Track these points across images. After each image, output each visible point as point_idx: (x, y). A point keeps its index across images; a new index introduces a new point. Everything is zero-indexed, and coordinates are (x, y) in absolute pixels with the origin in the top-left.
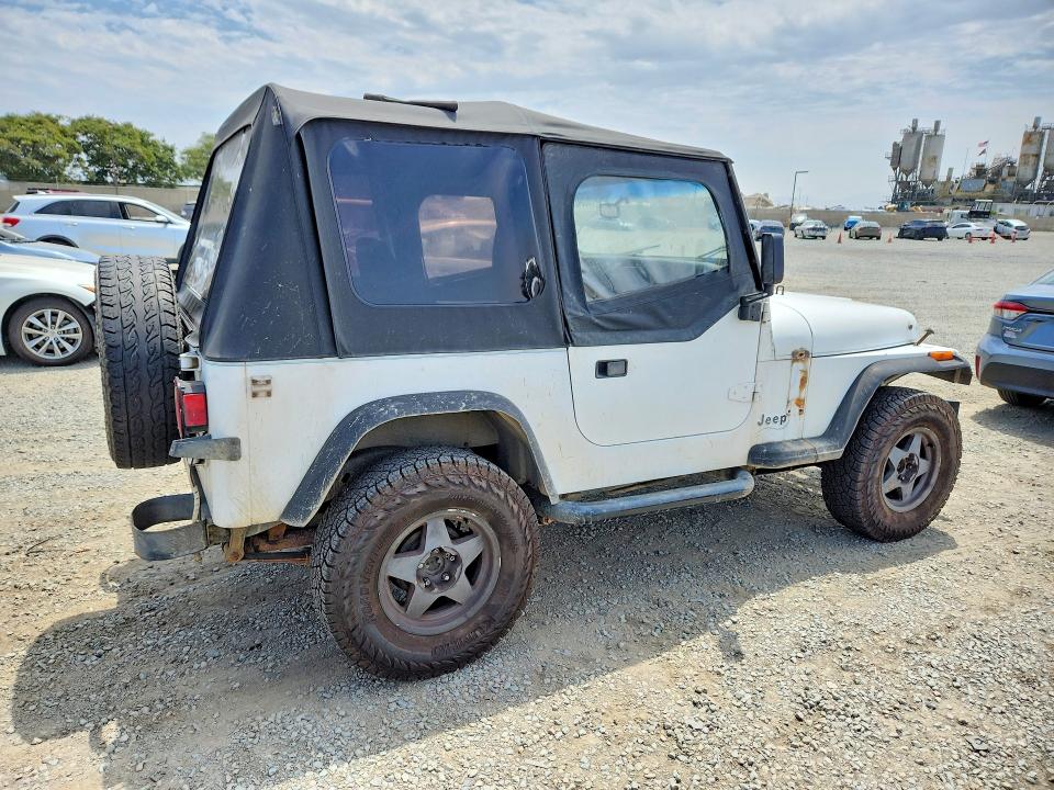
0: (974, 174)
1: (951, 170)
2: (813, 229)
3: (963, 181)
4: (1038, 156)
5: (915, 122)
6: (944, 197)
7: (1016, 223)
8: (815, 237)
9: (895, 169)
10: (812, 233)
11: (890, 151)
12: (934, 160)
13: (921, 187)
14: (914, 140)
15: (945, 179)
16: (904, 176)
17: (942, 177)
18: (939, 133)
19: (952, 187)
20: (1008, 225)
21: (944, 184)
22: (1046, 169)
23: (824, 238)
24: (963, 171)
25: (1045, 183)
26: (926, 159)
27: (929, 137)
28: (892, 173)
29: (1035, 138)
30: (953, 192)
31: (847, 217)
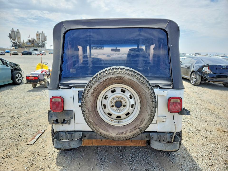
0: (28, 41)
1: (23, 40)
2: (1, 53)
3: (27, 43)
4: (40, 39)
5: (13, 29)
6: (23, 46)
7: (43, 52)
8: (2, 55)
9: (11, 39)
10: (1, 54)
11: (9, 35)
12: (19, 38)
13: (18, 43)
14: (14, 33)
15: (23, 42)
16: (13, 41)
17: (22, 42)
18: (19, 32)
19: (25, 44)
20: (42, 52)
21: (23, 43)
22: (42, 41)
23: (5, 55)
24: (26, 41)
25: (42, 44)
26: (18, 38)
27: (17, 33)
28: (10, 40)
29: (38, 35)
30: (25, 45)
31: (5, 50)
